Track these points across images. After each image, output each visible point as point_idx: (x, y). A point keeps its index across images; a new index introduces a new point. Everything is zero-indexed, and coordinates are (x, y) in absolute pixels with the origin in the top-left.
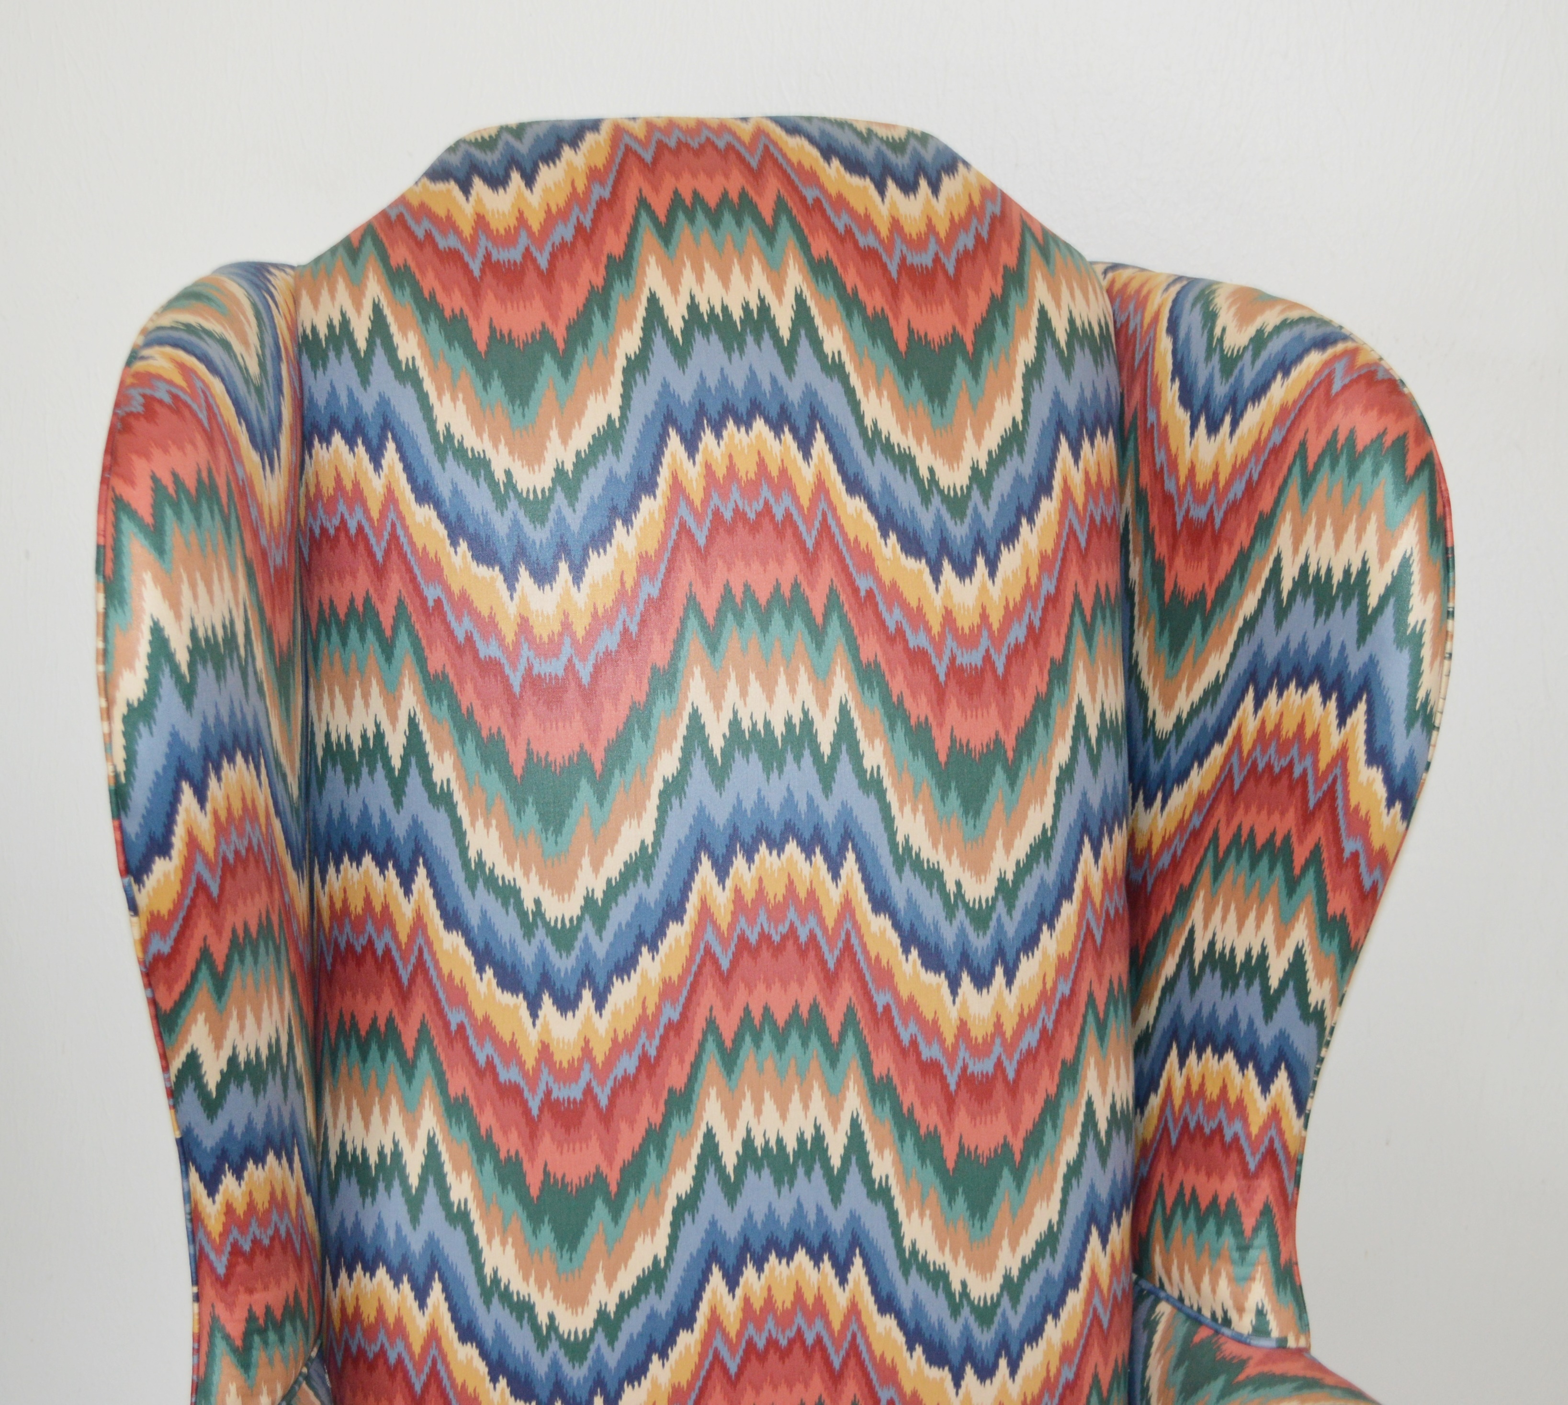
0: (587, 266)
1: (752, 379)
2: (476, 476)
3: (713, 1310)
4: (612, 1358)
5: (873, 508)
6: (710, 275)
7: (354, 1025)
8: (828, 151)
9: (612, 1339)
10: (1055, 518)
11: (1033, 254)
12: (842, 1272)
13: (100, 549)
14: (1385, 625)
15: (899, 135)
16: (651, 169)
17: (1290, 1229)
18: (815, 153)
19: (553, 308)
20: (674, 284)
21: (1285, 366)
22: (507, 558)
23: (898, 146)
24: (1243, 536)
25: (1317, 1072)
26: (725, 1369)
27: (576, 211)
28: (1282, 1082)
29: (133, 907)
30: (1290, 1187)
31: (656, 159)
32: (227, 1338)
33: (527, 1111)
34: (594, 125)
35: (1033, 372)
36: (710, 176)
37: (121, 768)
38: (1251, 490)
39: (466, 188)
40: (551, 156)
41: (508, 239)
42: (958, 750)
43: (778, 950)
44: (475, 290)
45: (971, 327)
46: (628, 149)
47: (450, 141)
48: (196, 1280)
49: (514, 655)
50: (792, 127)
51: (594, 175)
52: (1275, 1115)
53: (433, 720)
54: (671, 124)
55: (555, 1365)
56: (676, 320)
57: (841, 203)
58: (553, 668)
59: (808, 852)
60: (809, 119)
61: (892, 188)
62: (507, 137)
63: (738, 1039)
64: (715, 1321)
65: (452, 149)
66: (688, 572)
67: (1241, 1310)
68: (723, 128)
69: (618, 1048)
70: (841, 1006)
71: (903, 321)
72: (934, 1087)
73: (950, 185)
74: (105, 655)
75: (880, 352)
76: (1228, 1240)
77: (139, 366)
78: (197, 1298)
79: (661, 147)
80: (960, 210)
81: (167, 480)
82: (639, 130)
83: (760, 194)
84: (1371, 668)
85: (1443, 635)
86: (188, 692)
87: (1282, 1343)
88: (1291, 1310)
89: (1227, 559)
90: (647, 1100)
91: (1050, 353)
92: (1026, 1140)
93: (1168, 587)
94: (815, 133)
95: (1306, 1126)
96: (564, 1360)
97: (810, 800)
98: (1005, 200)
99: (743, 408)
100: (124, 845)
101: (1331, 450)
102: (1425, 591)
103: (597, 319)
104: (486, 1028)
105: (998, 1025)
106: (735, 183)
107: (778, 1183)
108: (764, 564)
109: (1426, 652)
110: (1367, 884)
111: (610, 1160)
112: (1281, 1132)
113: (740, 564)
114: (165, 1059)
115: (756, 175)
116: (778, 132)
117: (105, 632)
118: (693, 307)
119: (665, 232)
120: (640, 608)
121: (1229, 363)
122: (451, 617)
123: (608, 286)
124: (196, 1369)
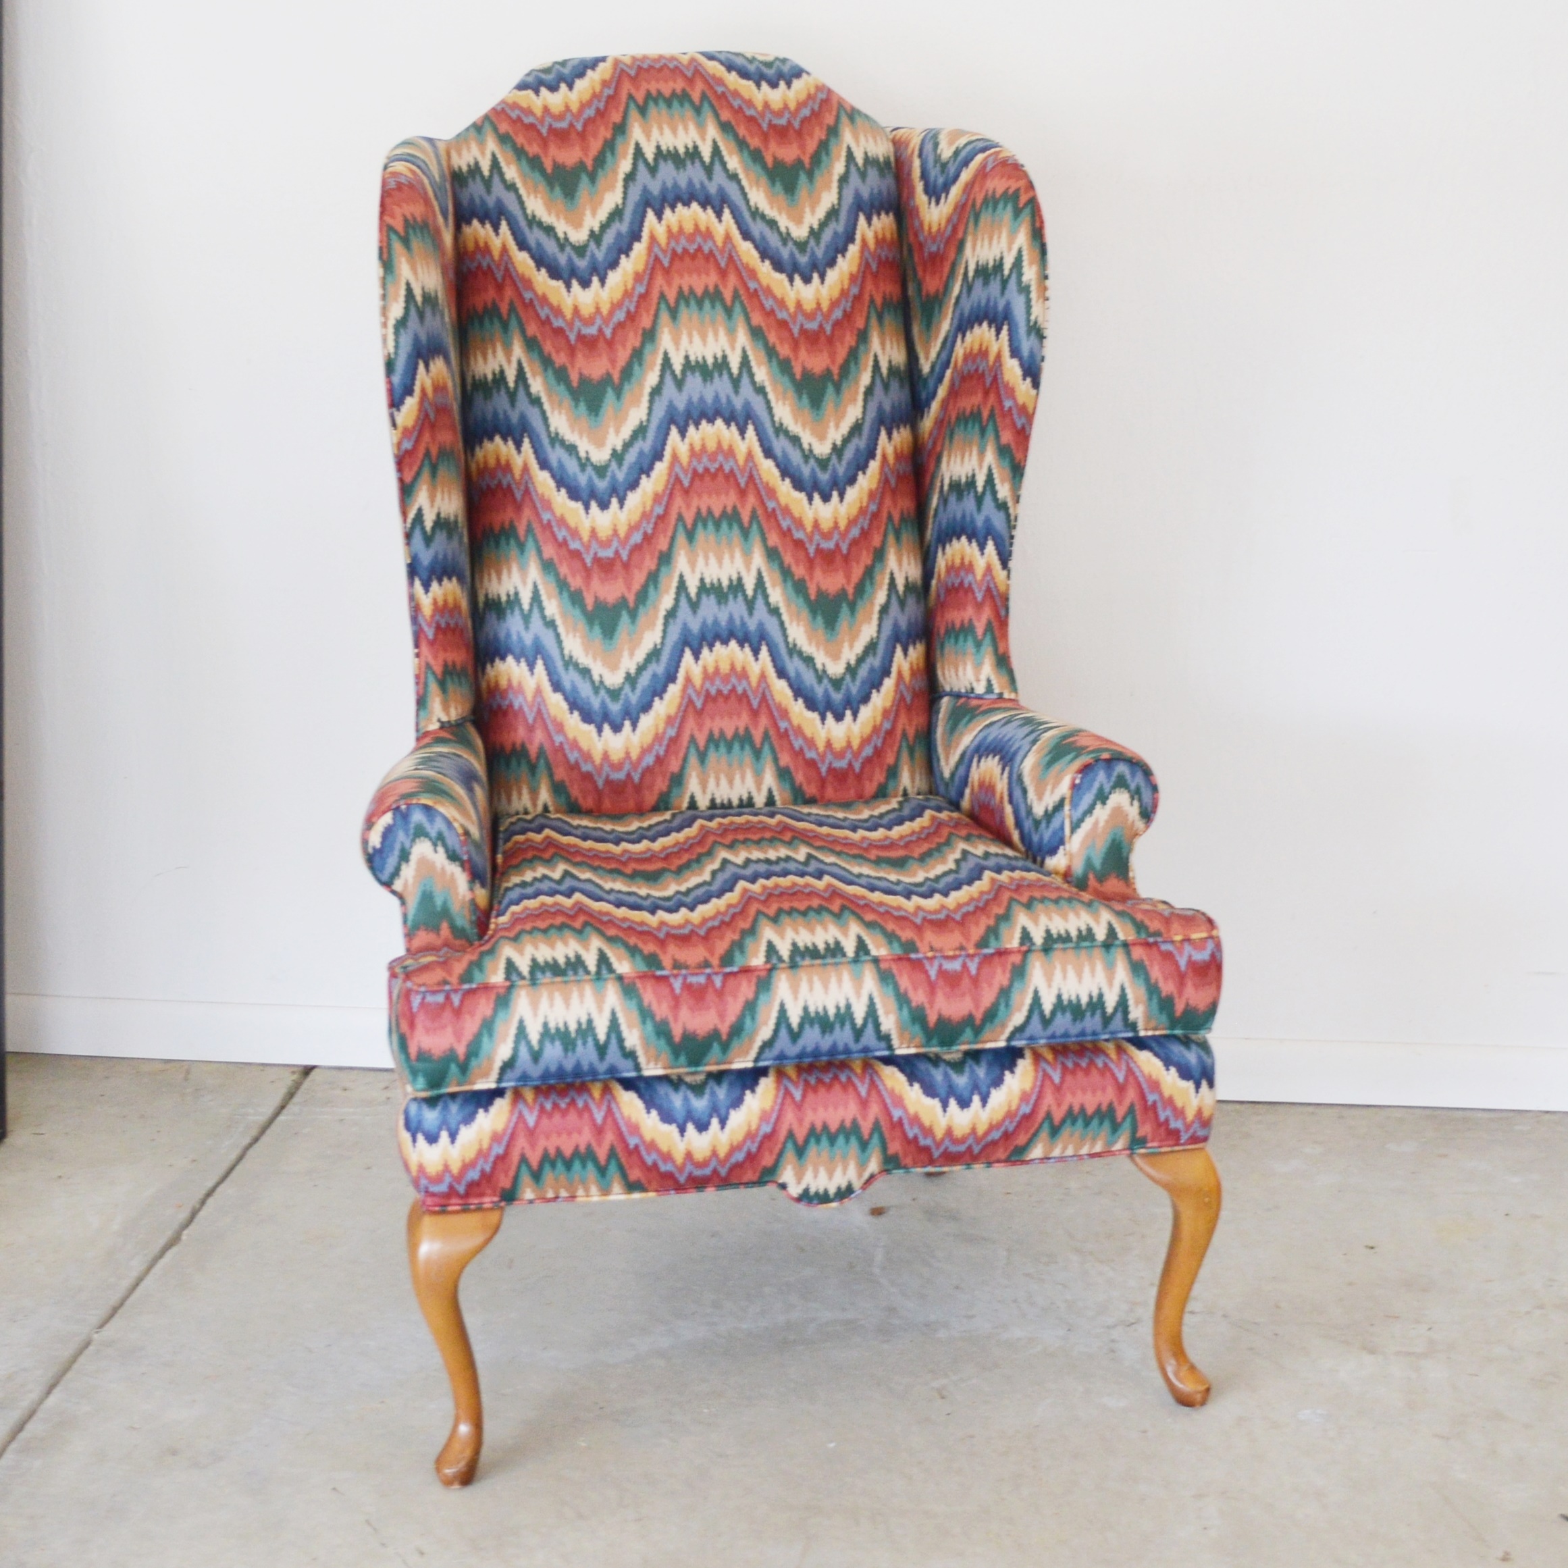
0: (602, 129)
1: (690, 183)
2: (548, 235)
3: (687, 673)
4: (634, 698)
5: (757, 247)
6: (667, 131)
7: (492, 529)
8: (730, 67)
9: (633, 688)
10: (857, 255)
11: (844, 119)
12: (756, 652)
13: (381, 249)
14: (1012, 284)
15: (770, 58)
16: (634, 80)
17: (1005, 635)
18: (723, 69)
19: (585, 149)
20: (648, 135)
21: (966, 163)
22: (566, 276)
23: (769, 65)
24: (952, 255)
25: (1011, 544)
26: (695, 707)
27: (596, 102)
28: (990, 547)
29: (394, 425)
30: (1003, 613)
31: (637, 74)
32: (434, 673)
33: (584, 564)
34: (603, 59)
35: (844, 179)
36: (666, 81)
37: (392, 350)
38: (955, 230)
39: (537, 92)
40: (581, 75)
41: (561, 117)
42: (807, 374)
43: (714, 476)
44: (544, 143)
45: (808, 156)
46: (622, 71)
47: (527, 71)
48: (417, 645)
49: (571, 324)
50: (711, 57)
51: (605, 84)
52: (989, 569)
53: (530, 361)
54: (645, 58)
55: (603, 703)
56: (650, 155)
57: (736, 94)
58: (592, 331)
59: (728, 424)
60: (720, 52)
61: (764, 85)
62: (557, 67)
63: (695, 525)
64: (688, 680)
65: (528, 75)
66: (659, 280)
67: (978, 680)
68: (673, 59)
69: (632, 529)
70: (749, 508)
71: (770, 152)
72: (801, 555)
73: (797, 84)
74: (384, 297)
75: (758, 168)
76: (970, 643)
77: (390, 170)
78: (418, 655)
79: (640, 68)
80: (803, 97)
81: (409, 217)
82: (628, 60)
83: (693, 89)
84: (1008, 306)
85: (1043, 289)
86: (421, 316)
87: (1000, 696)
88: (1005, 679)
89: (946, 269)
90: (648, 557)
91: (853, 169)
92: (855, 588)
93: (924, 293)
94: (722, 57)
95: (1008, 577)
96: (608, 700)
97: (728, 397)
98: (829, 91)
99: (686, 197)
100: (391, 391)
101: (985, 201)
102: (1031, 264)
103: (608, 155)
104: (562, 522)
105: (836, 524)
106: (679, 85)
107: (719, 603)
108: (699, 275)
109: (1033, 295)
110: (1019, 425)
111: (629, 589)
112: (993, 578)
113: (686, 275)
114: (404, 514)
115: (690, 81)
116: (703, 60)
117: (384, 285)
118: (658, 147)
119: (643, 111)
120: (635, 299)
121: (944, 166)
122: (538, 308)
123: (613, 139)
124: (418, 693)
